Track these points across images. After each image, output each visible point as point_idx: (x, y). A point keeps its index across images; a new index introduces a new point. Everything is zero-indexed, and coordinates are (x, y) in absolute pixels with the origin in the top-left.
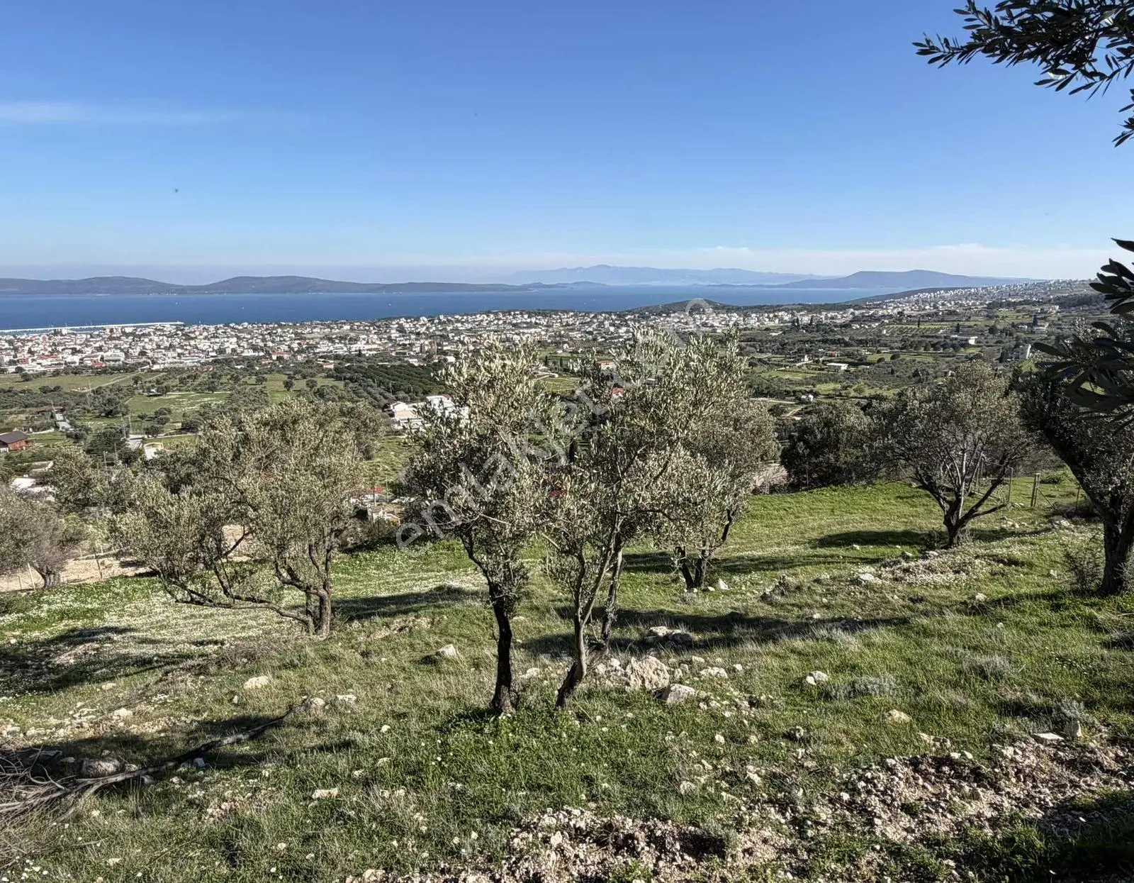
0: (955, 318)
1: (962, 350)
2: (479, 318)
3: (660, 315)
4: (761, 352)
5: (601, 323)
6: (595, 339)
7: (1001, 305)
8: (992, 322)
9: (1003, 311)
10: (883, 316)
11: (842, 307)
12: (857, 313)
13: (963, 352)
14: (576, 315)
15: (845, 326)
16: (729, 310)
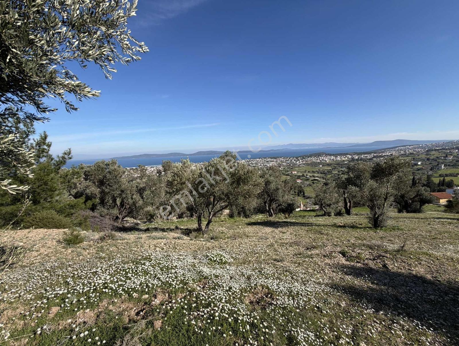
0: (413, 155)
1: (415, 166)
2: (257, 160)
3: (309, 157)
4: (342, 168)
5: (292, 160)
6: (290, 165)
7: (432, 150)
8: (428, 157)
9: (433, 152)
10: (385, 156)
11: (369, 153)
12: (375, 155)
13: (416, 167)
14: (284, 158)
15: (371, 159)
16: (330, 155)
